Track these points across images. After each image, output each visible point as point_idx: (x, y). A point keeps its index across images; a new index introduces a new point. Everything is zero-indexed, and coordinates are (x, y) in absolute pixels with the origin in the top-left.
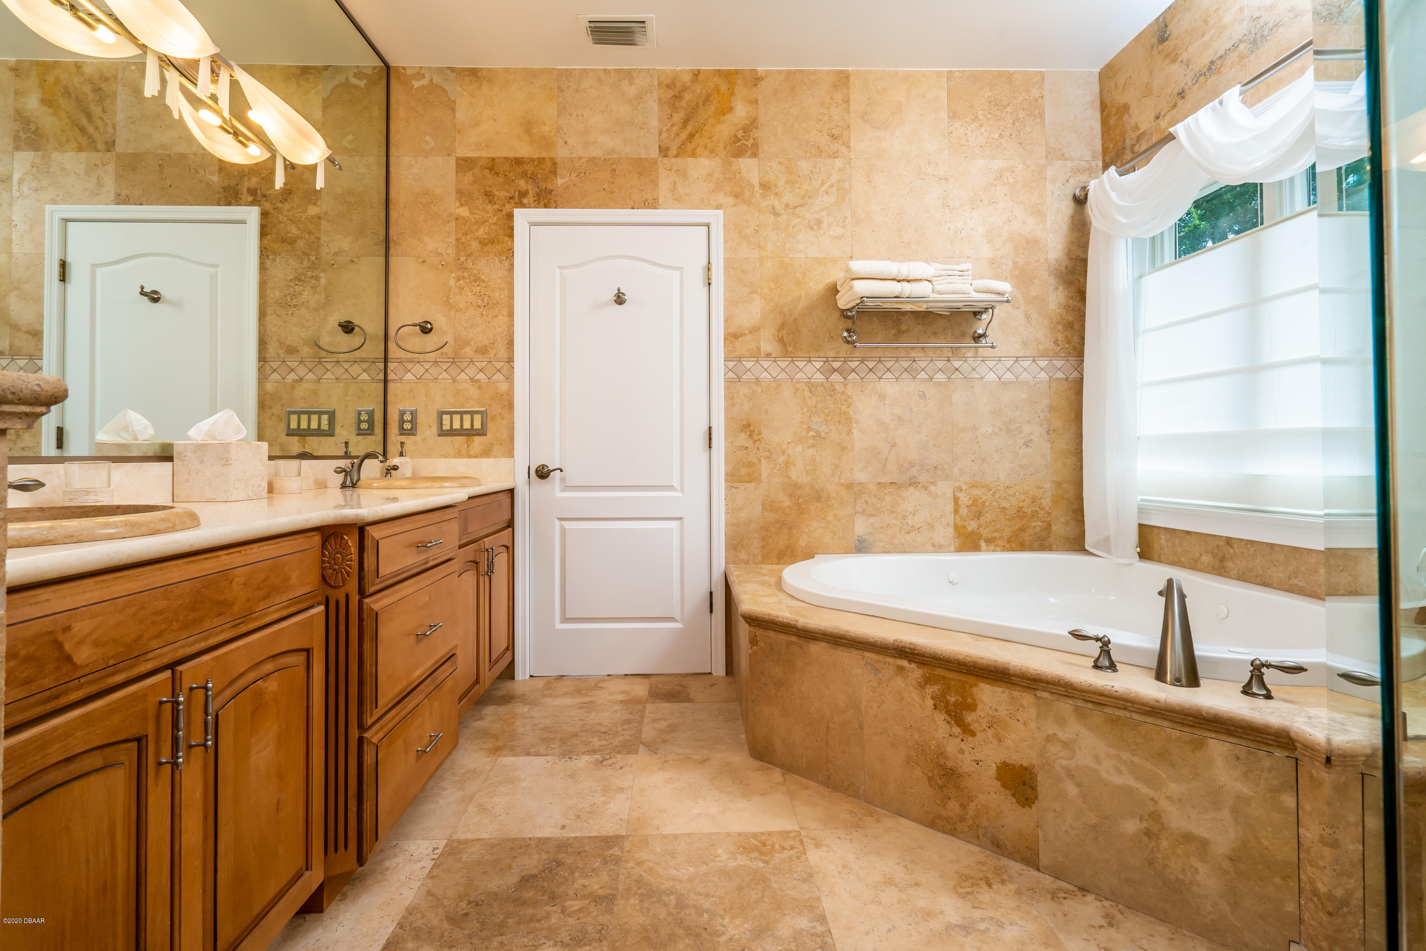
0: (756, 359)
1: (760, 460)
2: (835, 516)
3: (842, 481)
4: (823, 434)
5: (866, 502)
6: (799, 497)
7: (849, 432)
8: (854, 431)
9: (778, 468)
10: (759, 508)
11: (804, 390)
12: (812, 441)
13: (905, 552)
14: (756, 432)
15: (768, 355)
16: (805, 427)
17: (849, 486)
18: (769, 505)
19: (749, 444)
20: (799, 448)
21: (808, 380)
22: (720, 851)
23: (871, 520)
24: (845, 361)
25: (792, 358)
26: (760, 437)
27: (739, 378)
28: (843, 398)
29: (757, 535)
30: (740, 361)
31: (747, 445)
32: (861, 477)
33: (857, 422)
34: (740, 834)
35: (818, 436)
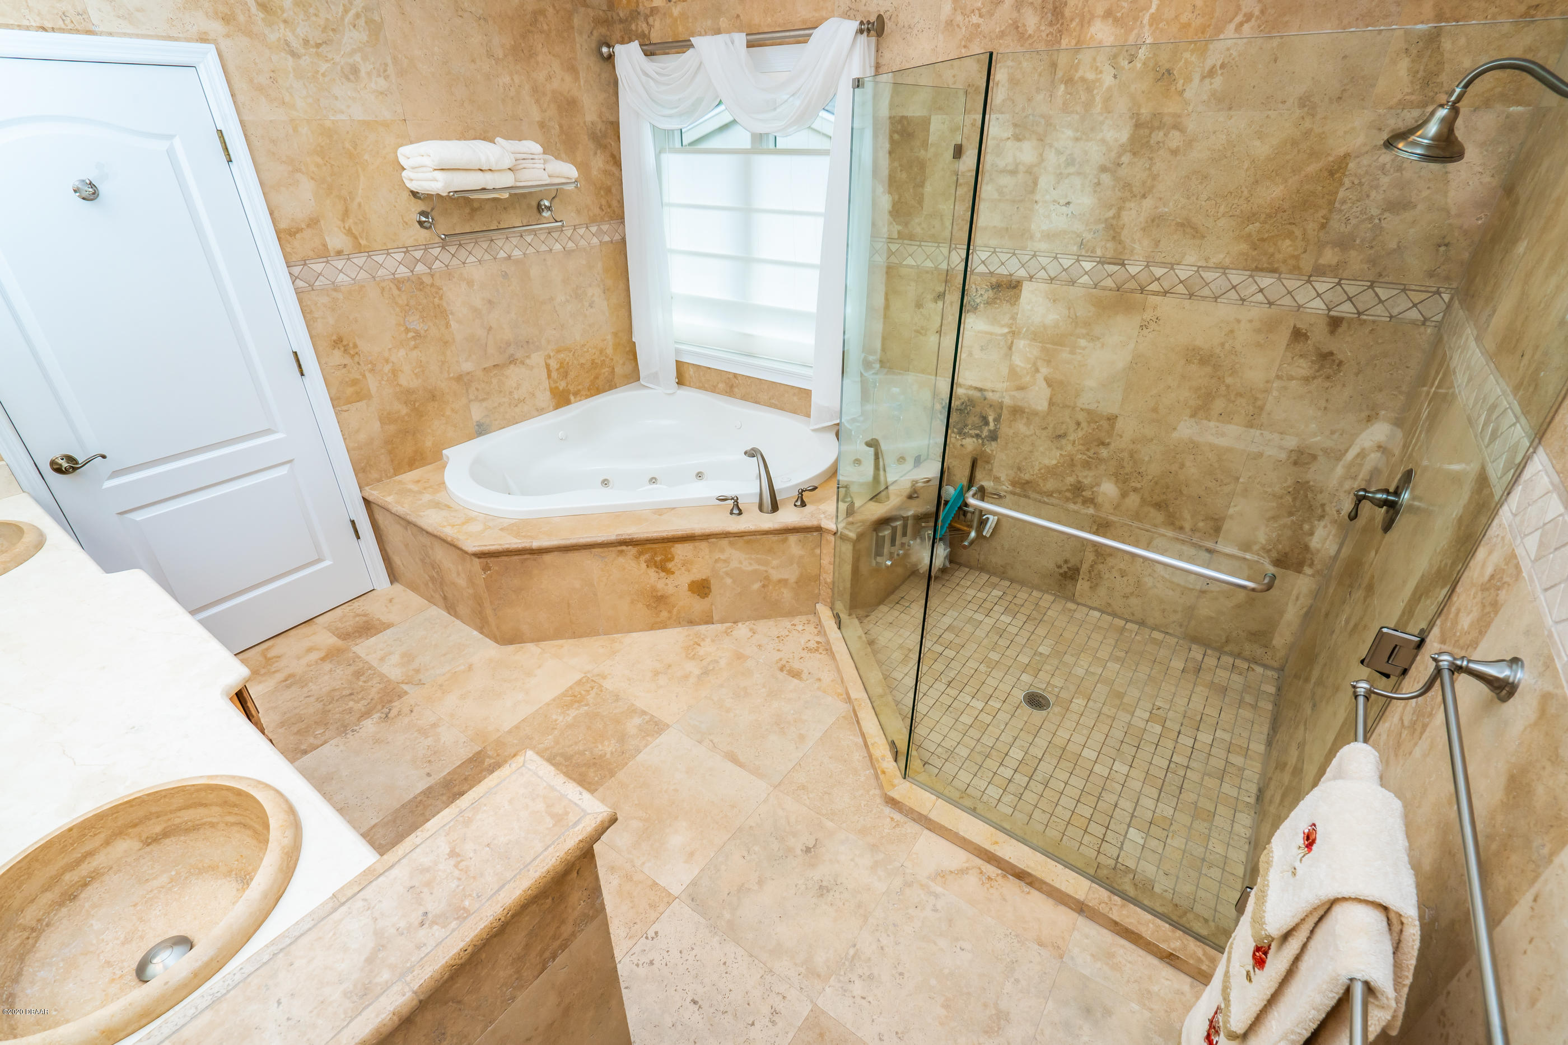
0: (325, 259)
1: (364, 376)
2: (453, 410)
3: (452, 375)
4: (422, 332)
5: (477, 389)
6: (415, 402)
7: (448, 326)
8: (452, 323)
9: (385, 378)
10: (377, 424)
11: (390, 288)
12: (413, 343)
13: (517, 423)
14: (351, 345)
15: (339, 253)
16: (403, 329)
17: (459, 378)
18: (387, 419)
19: (347, 360)
20: (402, 353)
21: (392, 276)
22: (554, 717)
23: (485, 404)
24: (426, 249)
25: (368, 252)
26: (357, 350)
27: (311, 285)
28: (434, 290)
29: (383, 451)
30: (305, 264)
31: (345, 362)
32: (467, 366)
33: (452, 313)
34: (554, 700)
35: (418, 335)
